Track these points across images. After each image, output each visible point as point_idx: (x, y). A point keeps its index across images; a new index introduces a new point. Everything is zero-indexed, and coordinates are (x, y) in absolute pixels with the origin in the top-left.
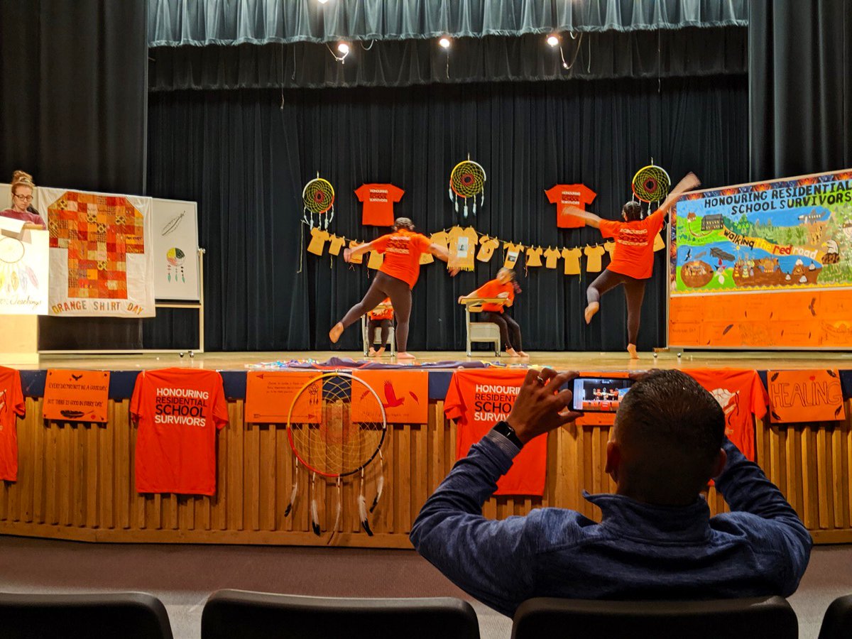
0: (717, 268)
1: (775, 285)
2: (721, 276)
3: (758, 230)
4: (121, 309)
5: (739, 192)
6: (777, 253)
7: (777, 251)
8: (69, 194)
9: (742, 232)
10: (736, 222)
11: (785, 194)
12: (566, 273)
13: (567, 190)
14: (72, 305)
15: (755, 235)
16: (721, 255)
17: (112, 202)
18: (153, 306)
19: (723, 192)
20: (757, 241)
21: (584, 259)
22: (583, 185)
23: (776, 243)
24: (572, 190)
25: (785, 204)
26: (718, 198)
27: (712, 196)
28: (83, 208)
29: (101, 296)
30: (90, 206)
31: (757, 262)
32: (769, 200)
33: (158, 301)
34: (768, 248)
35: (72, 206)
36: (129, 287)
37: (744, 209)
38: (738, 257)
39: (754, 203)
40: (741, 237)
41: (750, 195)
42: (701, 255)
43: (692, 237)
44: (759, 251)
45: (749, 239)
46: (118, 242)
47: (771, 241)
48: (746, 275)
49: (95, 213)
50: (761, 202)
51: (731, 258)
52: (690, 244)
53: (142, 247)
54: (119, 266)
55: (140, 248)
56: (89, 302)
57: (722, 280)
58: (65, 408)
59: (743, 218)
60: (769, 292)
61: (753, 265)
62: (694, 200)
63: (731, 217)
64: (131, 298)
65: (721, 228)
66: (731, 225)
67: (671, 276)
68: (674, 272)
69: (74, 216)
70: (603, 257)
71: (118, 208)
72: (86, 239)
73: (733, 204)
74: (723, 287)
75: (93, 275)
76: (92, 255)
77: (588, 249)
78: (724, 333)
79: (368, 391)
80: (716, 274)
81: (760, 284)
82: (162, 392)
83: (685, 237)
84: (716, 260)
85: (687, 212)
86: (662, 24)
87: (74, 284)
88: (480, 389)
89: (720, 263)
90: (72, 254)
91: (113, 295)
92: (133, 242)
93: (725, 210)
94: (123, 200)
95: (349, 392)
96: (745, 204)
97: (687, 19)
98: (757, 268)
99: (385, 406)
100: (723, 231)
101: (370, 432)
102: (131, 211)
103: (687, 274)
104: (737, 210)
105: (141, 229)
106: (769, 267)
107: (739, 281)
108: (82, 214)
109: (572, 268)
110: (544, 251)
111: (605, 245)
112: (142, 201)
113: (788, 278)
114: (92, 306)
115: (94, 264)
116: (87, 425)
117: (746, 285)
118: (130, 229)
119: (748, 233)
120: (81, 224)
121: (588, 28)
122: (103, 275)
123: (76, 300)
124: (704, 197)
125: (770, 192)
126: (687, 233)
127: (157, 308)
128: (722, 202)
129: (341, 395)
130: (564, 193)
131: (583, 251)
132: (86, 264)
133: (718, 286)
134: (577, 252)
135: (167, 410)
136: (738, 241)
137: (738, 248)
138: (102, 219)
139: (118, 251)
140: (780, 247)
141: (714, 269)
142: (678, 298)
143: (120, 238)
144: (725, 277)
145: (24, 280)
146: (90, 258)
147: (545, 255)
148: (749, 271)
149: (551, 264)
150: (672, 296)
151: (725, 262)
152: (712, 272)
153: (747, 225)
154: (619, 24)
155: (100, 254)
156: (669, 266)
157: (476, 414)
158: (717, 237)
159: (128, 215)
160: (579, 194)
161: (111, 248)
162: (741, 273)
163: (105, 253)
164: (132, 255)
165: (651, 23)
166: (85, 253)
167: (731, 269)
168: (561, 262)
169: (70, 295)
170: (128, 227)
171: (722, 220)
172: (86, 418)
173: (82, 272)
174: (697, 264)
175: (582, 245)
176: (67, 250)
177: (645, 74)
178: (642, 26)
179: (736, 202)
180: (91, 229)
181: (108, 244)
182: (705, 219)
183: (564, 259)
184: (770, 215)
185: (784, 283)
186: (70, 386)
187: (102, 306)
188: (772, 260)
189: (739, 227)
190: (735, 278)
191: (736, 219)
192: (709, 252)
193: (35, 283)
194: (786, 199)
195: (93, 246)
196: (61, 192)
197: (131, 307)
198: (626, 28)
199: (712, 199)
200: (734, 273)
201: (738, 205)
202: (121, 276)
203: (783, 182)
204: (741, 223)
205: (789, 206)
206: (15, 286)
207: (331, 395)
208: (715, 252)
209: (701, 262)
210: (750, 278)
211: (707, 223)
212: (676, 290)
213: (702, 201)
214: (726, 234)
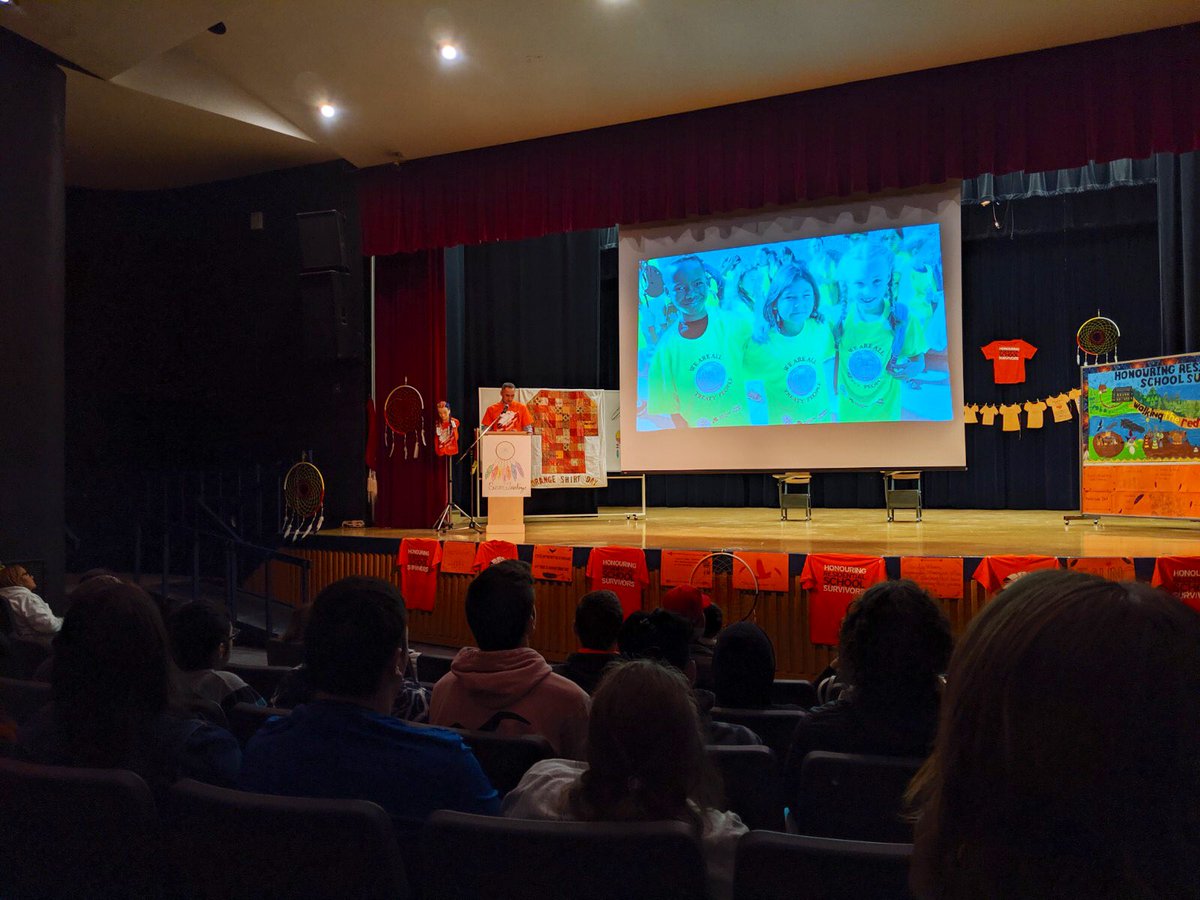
0: (1128, 439)
1: (1184, 457)
2: (1131, 447)
3: (1166, 403)
4: (580, 482)
5: (1147, 366)
6: (1185, 426)
7: (1185, 424)
8: (542, 392)
9: (1152, 404)
10: (1145, 394)
11: (1192, 368)
12: (1004, 429)
13: (1006, 346)
14: (545, 479)
15: (1164, 408)
16: (1131, 427)
17: (573, 396)
18: (605, 478)
19: (1132, 365)
20: (1166, 413)
21: (1023, 416)
22: (1021, 341)
23: (1184, 416)
24: (1011, 346)
25: (1193, 379)
26: (1128, 371)
27: (1122, 369)
28: (552, 402)
29: (566, 472)
30: (557, 400)
31: (1166, 434)
32: (1176, 373)
33: (609, 474)
34: (1176, 420)
35: (544, 401)
36: (587, 463)
37: (1152, 382)
38: (1147, 428)
39: (1162, 377)
40: (1150, 410)
41: (1159, 369)
42: (1113, 425)
43: (1103, 408)
44: (1169, 423)
45: (1159, 411)
46: (578, 428)
47: (1179, 414)
48: (1155, 446)
49: (561, 406)
50: (1169, 376)
51: (1141, 429)
52: (1101, 414)
53: (596, 430)
54: (580, 447)
55: (595, 432)
56: (557, 477)
57: (1132, 451)
58: (545, 571)
59: (1152, 391)
60: (1178, 463)
61: (1162, 436)
62: (1104, 372)
63: (1140, 390)
64: (589, 473)
65: (1131, 400)
66: (1140, 397)
67: (1084, 445)
68: (1087, 442)
69: (546, 409)
70: (1044, 412)
71: (578, 400)
72: (554, 427)
73: (1142, 377)
74: (1134, 458)
75: (560, 455)
76: (560, 439)
77: (1028, 406)
78: (1136, 502)
79: (745, 567)
80: (1127, 444)
81: (1169, 456)
82: (606, 562)
83: (1097, 408)
84: (1126, 432)
85: (1097, 384)
86: (1089, 186)
87: (546, 463)
88: (828, 568)
89: (1131, 435)
90: (545, 439)
91: (575, 470)
92: (589, 427)
93: (1134, 383)
94: (581, 393)
95: (731, 567)
96: (1154, 377)
97: (1117, 179)
98: (1166, 441)
99: (757, 578)
100: (1133, 403)
101: (747, 596)
102: (588, 401)
103: (1099, 444)
104: (1146, 383)
105: (595, 416)
106: (1177, 440)
107: (1150, 453)
108: (552, 408)
109: (1011, 424)
110: (980, 408)
111: (1047, 400)
112: (596, 393)
113: (1196, 450)
114: (559, 480)
115: (560, 446)
116: (559, 583)
117: (1155, 457)
118: (587, 417)
119: (1157, 405)
120: (551, 415)
121: (1010, 196)
122: (567, 455)
123: (548, 475)
124: (1114, 369)
125: (1177, 366)
126: (1099, 404)
127: (608, 480)
128: (1132, 374)
129: (726, 569)
130: (1002, 349)
131: (1022, 407)
132: (555, 447)
133: (1129, 457)
134: (1016, 408)
135: (611, 575)
136: (1147, 413)
137: (1147, 420)
138: (567, 410)
139: (579, 434)
140: (1188, 420)
141: (1125, 439)
142: (1090, 467)
143: (580, 424)
144: (1136, 448)
145: (515, 472)
146: (558, 442)
147: (982, 411)
148: (1158, 443)
149: (988, 420)
150: (1085, 464)
151: (1135, 434)
152: (1123, 443)
153: (1156, 398)
154: (1043, 189)
155: (564, 438)
156: (1081, 436)
157: (825, 586)
158: (1128, 409)
159: (585, 405)
160: (1017, 349)
161: (573, 432)
162: (1151, 444)
163: (568, 437)
164: (589, 438)
165: (1078, 185)
166: (554, 438)
167: (1141, 440)
168: (999, 418)
169: (543, 472)
170: (586, 415)
171: (1131, 393)
172: (558, 579)
173: (552, 453)
174: (1108, 435)
175: (1021, 401)
176: (540, 437)
177: (1087, 224)
178: (1068, 189)
179: (1145, 375)
180: (558, 418)
181: (571, 430)
182: (1115, 391)
183: (1002, 416)
184: (1179, 388)
185: (1192, 456)
186: (548, 557)
187: (567, 479)
188: (1180, 433)
189: (1148, 400)
190: (1145, 450)
191: (1145, 392)
192: (1119, 423)
193: (522, 474)
194: (1193, 373)
195: (560, 432)
196: (536, 391)
197: (589, 479)
198: (1051, 193)
199: (1122, 371)
200: (1144, 444)
201: (1147, 378)
202: (581, 455)
203: (1190, 357)
204: (1149, 396)
205: (1196, 380)
206: (509, 477)
207: (718, 569)
208: (1126, 423)
209: (1112, 433)
210: (1159, 450)
211: (1119, 395)
212: (1089, 460)
213: (1112, 373)
214: (1136, 406)
